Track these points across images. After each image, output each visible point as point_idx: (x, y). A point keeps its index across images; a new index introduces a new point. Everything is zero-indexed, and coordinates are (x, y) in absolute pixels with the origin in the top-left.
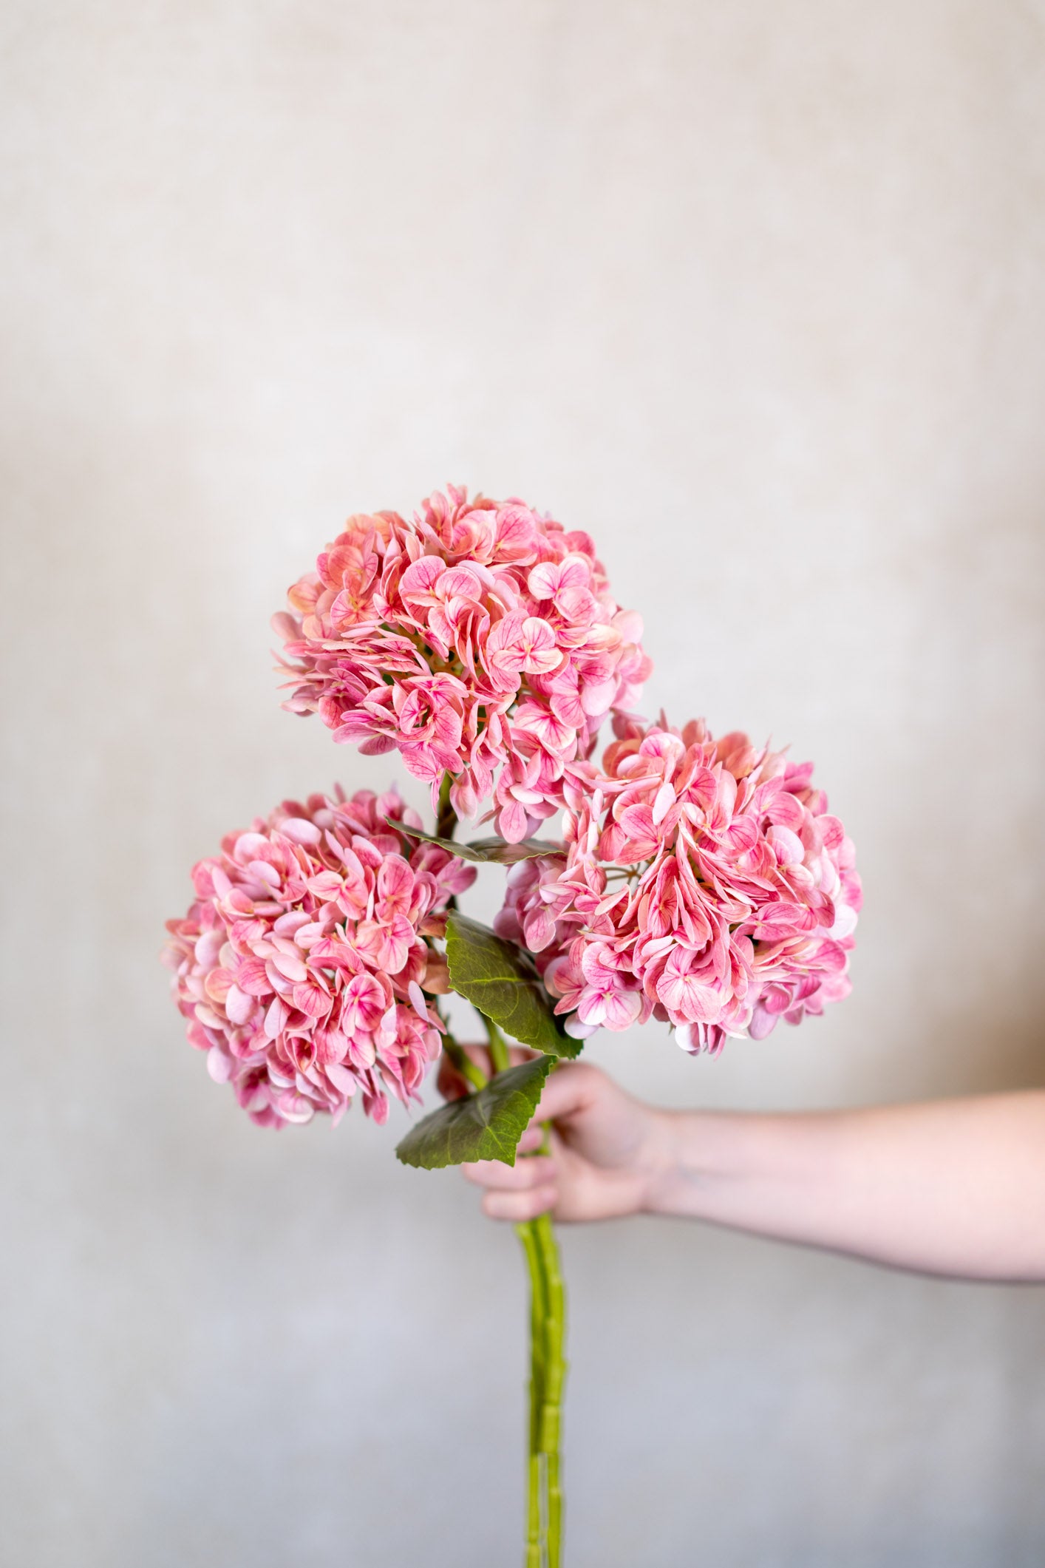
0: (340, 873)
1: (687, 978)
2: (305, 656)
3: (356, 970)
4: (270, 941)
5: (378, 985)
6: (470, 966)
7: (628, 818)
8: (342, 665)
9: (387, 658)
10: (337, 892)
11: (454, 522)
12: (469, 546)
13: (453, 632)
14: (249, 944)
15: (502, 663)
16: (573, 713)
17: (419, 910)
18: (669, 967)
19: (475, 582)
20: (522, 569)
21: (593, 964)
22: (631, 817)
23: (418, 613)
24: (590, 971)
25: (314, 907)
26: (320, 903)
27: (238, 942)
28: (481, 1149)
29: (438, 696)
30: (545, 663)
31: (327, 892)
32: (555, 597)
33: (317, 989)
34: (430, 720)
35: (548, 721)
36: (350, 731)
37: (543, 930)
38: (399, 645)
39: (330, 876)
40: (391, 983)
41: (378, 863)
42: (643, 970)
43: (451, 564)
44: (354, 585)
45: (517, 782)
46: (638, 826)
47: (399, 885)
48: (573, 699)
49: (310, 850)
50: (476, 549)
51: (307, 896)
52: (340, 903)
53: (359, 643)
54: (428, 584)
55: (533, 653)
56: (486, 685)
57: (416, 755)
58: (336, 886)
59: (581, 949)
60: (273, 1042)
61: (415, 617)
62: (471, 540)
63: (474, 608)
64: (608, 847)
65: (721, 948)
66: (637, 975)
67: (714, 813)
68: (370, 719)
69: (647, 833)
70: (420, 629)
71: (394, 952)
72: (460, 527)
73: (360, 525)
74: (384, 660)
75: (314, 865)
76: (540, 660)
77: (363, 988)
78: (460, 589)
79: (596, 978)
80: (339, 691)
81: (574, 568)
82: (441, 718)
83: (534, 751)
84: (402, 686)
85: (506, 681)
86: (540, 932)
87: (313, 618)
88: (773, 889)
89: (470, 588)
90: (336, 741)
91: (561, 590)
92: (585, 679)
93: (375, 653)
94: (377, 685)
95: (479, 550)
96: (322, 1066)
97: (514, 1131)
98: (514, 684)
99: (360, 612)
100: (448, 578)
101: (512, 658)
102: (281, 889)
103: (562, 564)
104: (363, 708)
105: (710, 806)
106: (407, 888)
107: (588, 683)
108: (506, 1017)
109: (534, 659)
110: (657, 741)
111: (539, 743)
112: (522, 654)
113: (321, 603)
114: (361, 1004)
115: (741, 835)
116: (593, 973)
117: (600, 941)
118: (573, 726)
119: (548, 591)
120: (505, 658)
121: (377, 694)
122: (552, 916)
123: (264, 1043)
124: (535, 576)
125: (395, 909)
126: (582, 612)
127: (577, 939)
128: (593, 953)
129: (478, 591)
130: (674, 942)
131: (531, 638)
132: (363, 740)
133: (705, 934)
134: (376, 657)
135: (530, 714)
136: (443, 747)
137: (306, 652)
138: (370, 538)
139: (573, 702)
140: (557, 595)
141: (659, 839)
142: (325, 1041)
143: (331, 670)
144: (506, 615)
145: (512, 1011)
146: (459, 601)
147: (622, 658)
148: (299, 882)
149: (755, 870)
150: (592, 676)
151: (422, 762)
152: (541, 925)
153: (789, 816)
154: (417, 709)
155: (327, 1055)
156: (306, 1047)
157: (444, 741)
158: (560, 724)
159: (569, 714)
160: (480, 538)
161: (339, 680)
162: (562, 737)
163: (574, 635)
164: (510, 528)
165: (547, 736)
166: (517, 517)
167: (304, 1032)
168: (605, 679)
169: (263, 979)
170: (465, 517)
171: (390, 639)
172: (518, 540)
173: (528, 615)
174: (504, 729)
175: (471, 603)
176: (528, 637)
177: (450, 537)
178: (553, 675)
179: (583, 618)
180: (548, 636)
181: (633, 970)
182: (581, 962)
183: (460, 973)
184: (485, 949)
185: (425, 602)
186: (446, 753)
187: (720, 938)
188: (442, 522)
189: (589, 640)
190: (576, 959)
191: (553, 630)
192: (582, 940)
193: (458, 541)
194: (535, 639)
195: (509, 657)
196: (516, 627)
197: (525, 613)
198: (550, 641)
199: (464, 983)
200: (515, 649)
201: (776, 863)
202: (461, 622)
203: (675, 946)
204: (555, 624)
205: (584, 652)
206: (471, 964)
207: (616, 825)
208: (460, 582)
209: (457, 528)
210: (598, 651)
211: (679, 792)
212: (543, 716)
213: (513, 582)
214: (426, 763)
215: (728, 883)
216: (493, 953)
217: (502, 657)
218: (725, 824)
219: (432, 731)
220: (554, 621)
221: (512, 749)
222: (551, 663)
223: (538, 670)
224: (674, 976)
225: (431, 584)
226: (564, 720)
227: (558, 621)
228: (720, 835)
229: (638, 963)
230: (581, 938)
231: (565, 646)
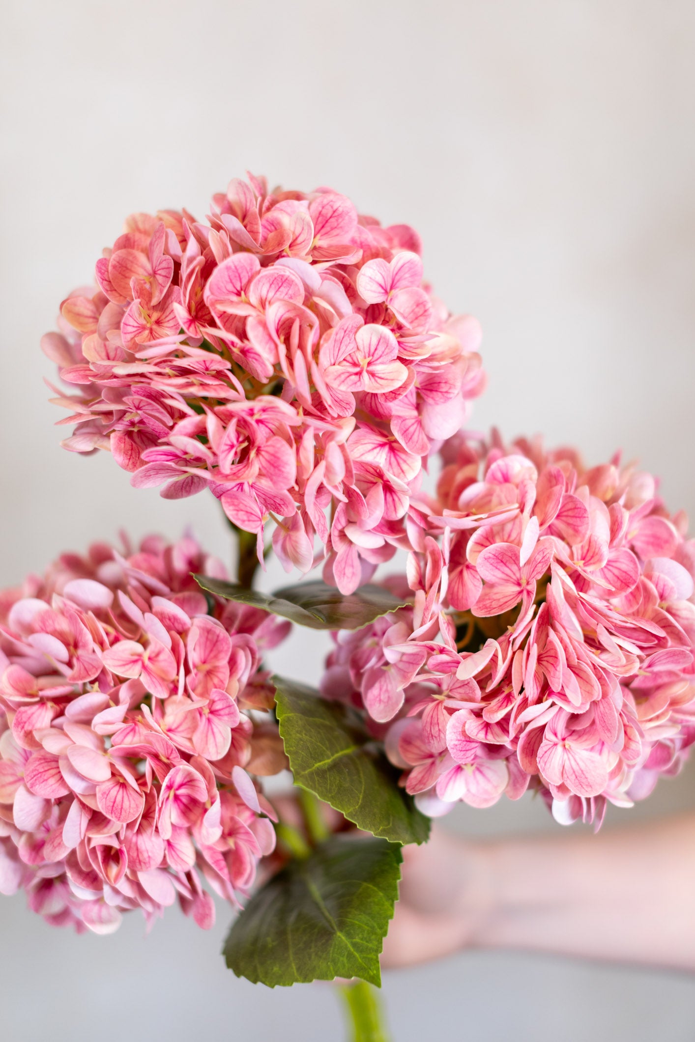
0: (138, 641)
1: (568, 743)
2: (89, 383)
3: (168, 758)
4: (60, 728)
5: (198, 775)
6: (308, 748)
7: (486, 559)
8: (137, 393)
9: (195, 381)
10: (138, 667)
11: (261, 215)
12: (280, 243)
13: (276, 346)
14: (37, 736)
15: (338, 382)
16: (415, 437)
17: (239, 680)
18: (548, 734)
19: (296, 285)
20: (343, 267)
21: (459, 738)
22: (490, 558)
23: (228, 324)
24: (456, 745)
25: (112, 684)
26: (120, 680)
27: (22, 734)
28: (334, 962)
29: (260, 425)
30: (387, 379)
31: (127, 667)
32: (387, 300)
33: (124, 785)
34: (253, 454)
35: (387, 448)
36: (152, 473)
37: (386, 695)
38: (208, 364)
39: (128, 647)
40: (211, 770)
41: (185, 627)
42: (515, 741)
43: (265, 263)
44: (145, 295)
45: (350, 522)
46: (497, 568)
47: (211, 651)
48: (413, 421)
49: (101, 614)
50: (290, 246)
51: (104, 672)
52: (144, 680)
53: (156, 365)
54: (239, 288)
55: (371, 368)
56: (318, 408)
57: (237, 498)
58: (135, 658)
59: (441, 719)
60: (73, 852)
61: (228, 330)
62: (282, 237)
63: (298, 316)
64: (460, 593)
65: (611, 709)
66: (509, 746)
67: (582, 547)
68: (176, 456)
69: (507, 575)
70: (233, 343)
71: (213, 733)
72: (267, 221)
73: (141, 226)
74: (191, 384)
75: (107, 634)
76: (380, 375)
77: (178, 780)
78: (278, 293)
79: (463, 753)
80: (132, 424)
81: (406, 266)
82: (267, 452)
83: (371, 485)
84: (215, 413)
85: (338, 402)
86: (384, 697)
87: (96, 336)
88: (661, 633)
89: (290, 292)
90: (134, 485)
91: (393, 292)
92: (425, 397)
93: (177, 376)
94: (183, 416)
95: (295, 248)
96: (134, 873)
97: (373, 937)
98: (348, 407)
99: (155, 327)
100: (264, 280)
101: (347, 375)
102: (70, 664)
103: (394, 261)
104: (168, 444)
105: (579, 539)
106: (222, 655)
107: (430, 401)
108: (357, 807)
109: (372, 374)
110: (507, 465)
111: (380, 475)
112: (357, 370)
113: (105, 318)
114: (177, 798)
115: (616, 572)
116: (459, 747)
117: (464, 710)
118: (419, 454)
119: (382, 293)
120: (340, 376)
121: (187, 425)
122: (399, 678)
123: (63, 855)
124: (364, 275)
125: (209, 678)
126: (416, 318)
127: (431, 705)
128: (457, 724)
129: (300, 295)
130: (553, 704)
131: (367, 350)
132: (166, 482)
133: (590, 693)
134: (181, 381)
135: (366, 441)
136: (269, 487)
137: (90, 378)
138: (160, 237)
139: (413, 424)
140: (389, 299)
141: (524, 582)
142: (136, 843)
143: (125, 399)
144: (337, 323)
145: (361, 797)
146: (279, 307)
147: (468, 370)
148: (93, 656)
149: (631, 611)
150: (434, 393)
151: (246, 506)
152: (384, 688)
153: (659, 543)
154: (235, 442)
155: (140, 862)
156: (113, 852)
157: (272, 480)
158: (404, 451)
159: (411, 438)
160: (294, 233)
161: (134, 410)
162: (405, 467)
163: (412, 345)
164: (327, 222)
165: (388, 466)
166: (335, 208)
167: (110, 836)
168: (451, 395)
169: (57, 777)
170: (273, 209)
171: (196, 357)
172: (337, 235)
173: (363, 322)
174: (347, 461)
175: (295, 308)
176: (364, 348)
177: (258, 233)
178: (395, 394)
179: (419, 325)
180: (387, 346)
181: (505, 741)
182: (442, 735)
183: (300, 759)
184: (319, 720)
185: (239, 311)
186: (272, 494)
187: (609, 697)
188: (244, 217)
189: (433, 348)
190: (435, 731)
191: (392, 338)
192: (440, 706)
193: (265, 239)
194: (372, 350)
195: (343, 373)
196: (349, 337)
197: (360, 318)
198: (391, 352)
199: (306, 772)
200: (348, 364)
201: (658, 601)
202: (284, 332)
203: (555, 710)
204: (393, 330)
205: (427, 364)
206: (309, 744)
207: (468, 567)
208: (278, 284)
209: (264, 222)
210: (443, 363)
211: (541, 525)
212: (381, 443)
213: (337, 283)
214: (250, 508)
215: (613, 631)
216: (327, 723)
217: (335, 374)
218: (600, 560)
219: (255, 468)
220: (390, 328)
221: (352, 484)
222: (392, 380)
223: (378, 389)
224: (552, 743)
225: (244, 288)
226: (408, 447)
227: (395, 327)
228: (592, 573)
229: (512, 733)
230: (438, 704)
231: (407, 358)
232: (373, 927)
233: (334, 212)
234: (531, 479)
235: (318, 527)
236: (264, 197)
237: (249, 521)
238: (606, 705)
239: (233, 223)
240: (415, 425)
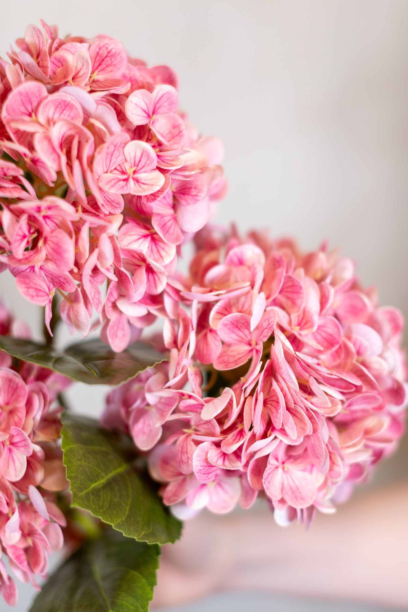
1: (286, 465)
6: (86, 472)
7: (224, 325)
11: (50, 53)
12: (66, 76)
13: (59, 157)
15: (108, 186)
16: (171, 231)
17: (34, 419)
18: (271, 461)
19: (76, 108)
20: (116, 96)
21: (203, 464)
22: (227, 324)
23: (22, 140)
24: (201, 470)
29: (47, 220)
30: (148, 185)
32: (150, 122)
34: (41, 243)
35: (149, 239)
37: (148, 429)
38: (5, 171)
40: (12, 489)
42: (246, 465)
43: (51, 91)
45: (121, 296)
46: (233, 332)
47: (13, 395)
48: (170, 218)
50: (73, 78)
54: (30, 111)
55: (136, 176)
56: (94, 207)
57: (28, 278)
59: (189, 449)
61: (21, 142)
62: (67, 71)
63: (77, 133)
64: (205, 351)
65: (319, 441)
66: (241, 470)
67: (299, 316)
69: (241, 337)
70: (25, 155)
71: (13, 460)
72: (55, 58)
76: (143, 181)
78: (62, 116)
79: (206, 475)
81: (165, 96)
82: (52, 241)
83: (137, 267)
84: (11, 211)
85: (110, 202)
86: (146, 430)
88: (358, 382)
89: (72, 114)
91: (155, 117)
92: (179, 199)
95: (77, 80)
98: (118, 206)
100: (50, 104)
101: (116, 180)
103: (155, 92)
105: (296, 310)
106: (21, 399)
107: (183, 202)
108: (124, 518)
109: (137, 181)
110: (241, 253)
111: (144, 260)
112: (125, 177)
115: (324, 334)
116: (203, 472)
117: (207, 443)
118: (173, 243)
119: (146, 117)
120: (110, 181)
122: (158, 416)
124: (131, 102)
125: (11, 415)
126: (173, 138)
127: (182, 437)
128: (201, 454)
129: (80, 117)
130: (276, 438)
131: (133, 162)
133: (304, 429)
135: (133, 233)
136: (55, 270)
139: (170, 220)
140: (151, 122)
141: (253, 343)
144: (109, 139)
145: (128, 508)
146: (62, 126)
147: (213, 178)
149: (335, 364)
150: (187, 196)
151: (36, 284)
152: (147, 423)
153: (355, 311)
154: (27, 233)
157: (56, 264)
158: (162, 241)
159: (168, 231)
160: (76, 68)
162: (163, 253)
163: (169, 158)
164: (103, 60)
165: (150, 252)
166: (109, 50)
168: (199, 198)
170: (60, 49)
172: (111, 71)
173: (129, 139)
174: (115, 250)
175: (75, 127)
176: (130, 160)
177: (47, 67)
178: (155, 196)
179: (175, 143)
180: (148, 158)
181: (239, 466)
182: (190, 461)
183: (78, 483)
184: (96, 448)
185: (29, 128)
186: (58, 274)
187: (318, 432)
188: (38, 55)
189: (185, 162)
190: (184, 458)
191: (153, 152)
192: (189, 438)
193: (54, 73)
194: (137, 161)
195: (113, 179)
196: (118, 151)
197: (127, 136)
198: (151, 163)
199: (83, 493)
200: (118, 172)
201: (356, 356)
202: (67, 146)
203: (277, 442)
204: (154, 147)
205: (180, 173)
206: (87, 469)
207: (211, 331)
208: (62, 107)
209: (53, 59)
210: (193, 173)
211: (267, 298)
212: (145, 235)
213: (110, 109)
214: (40, 286)
215: (322, 381)
216: (104, 449)
217: (107, 180)
218: (312, 326)
219: (43, 254)
220: (152, 145)
221: (120, 267)
222: (152, 185)
223: (141, 192)
224: (274, 467)
225: (34, 110)
226: (165, 238)
227: (156, 145)
228: (306, 335)
229: (244, 460)
230: (187, 437)
231: (165, 168)
232: (137, 607)
233: (109, 52)
234: (259, 263)
235: (93, 301)
236: (53, 39)
237: (37, 296)
238: (315, 438)
239: (27, 59)
240: (172, 221)
